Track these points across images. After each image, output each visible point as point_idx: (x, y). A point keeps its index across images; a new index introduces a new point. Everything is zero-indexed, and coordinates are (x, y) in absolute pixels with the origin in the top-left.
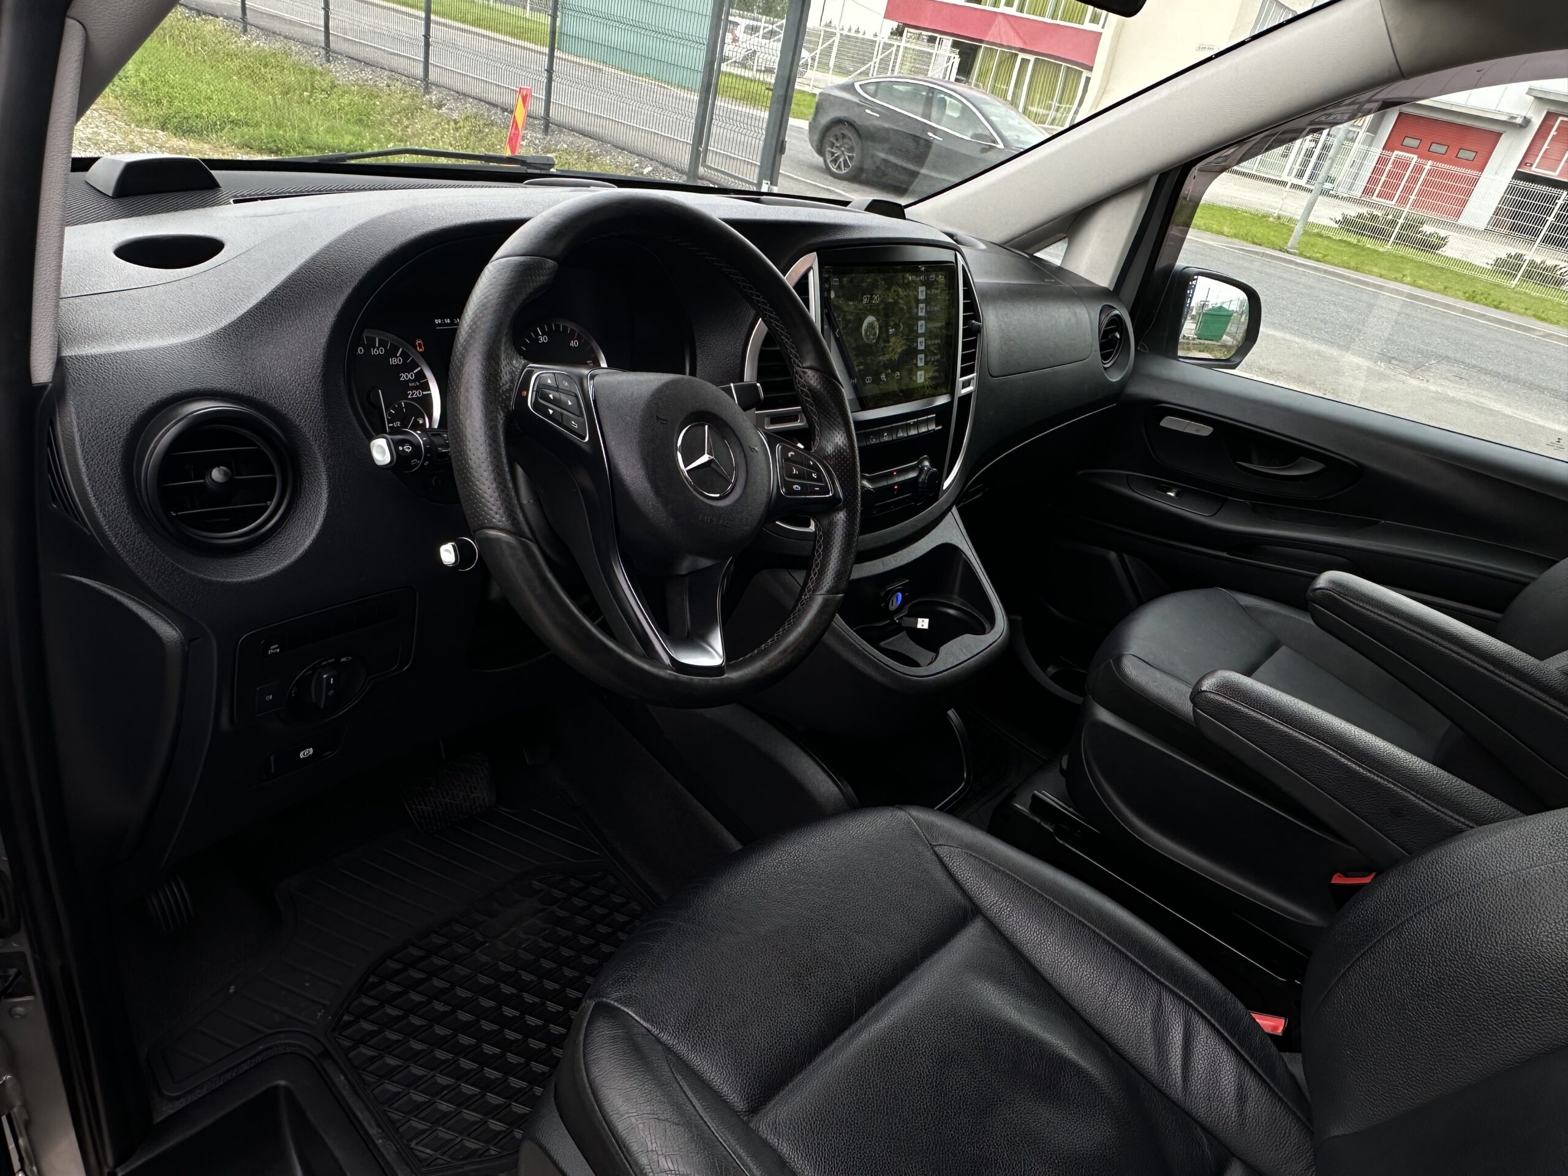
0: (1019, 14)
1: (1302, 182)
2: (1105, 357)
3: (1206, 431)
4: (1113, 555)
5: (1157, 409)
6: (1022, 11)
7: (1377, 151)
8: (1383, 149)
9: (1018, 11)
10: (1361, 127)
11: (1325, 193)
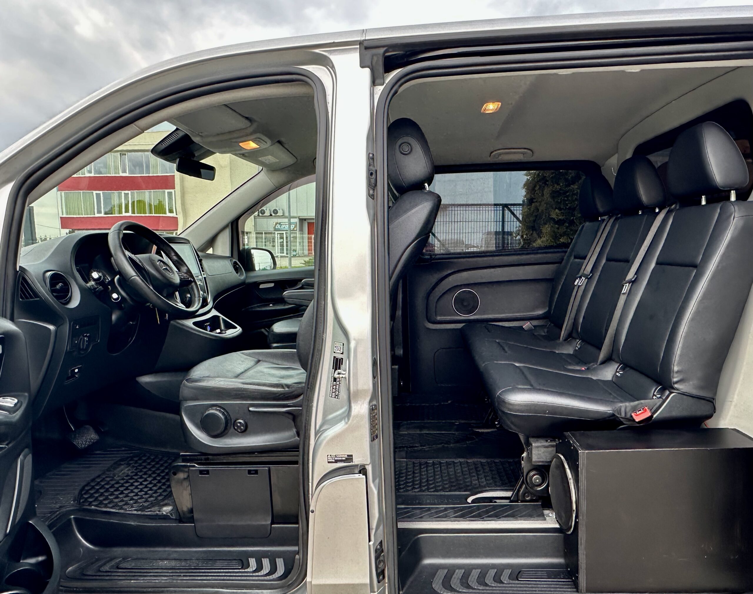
0: (133, 215)
1: (285, 254)
2: (237, 273)
3: (272, 285)
4: (263, 330)
5: (257, 284)
6: (134, 213)
7: (306, 236)
8: (308, 234)
9: (132, 213)
10: (296, 230)
11: (295, 256)
